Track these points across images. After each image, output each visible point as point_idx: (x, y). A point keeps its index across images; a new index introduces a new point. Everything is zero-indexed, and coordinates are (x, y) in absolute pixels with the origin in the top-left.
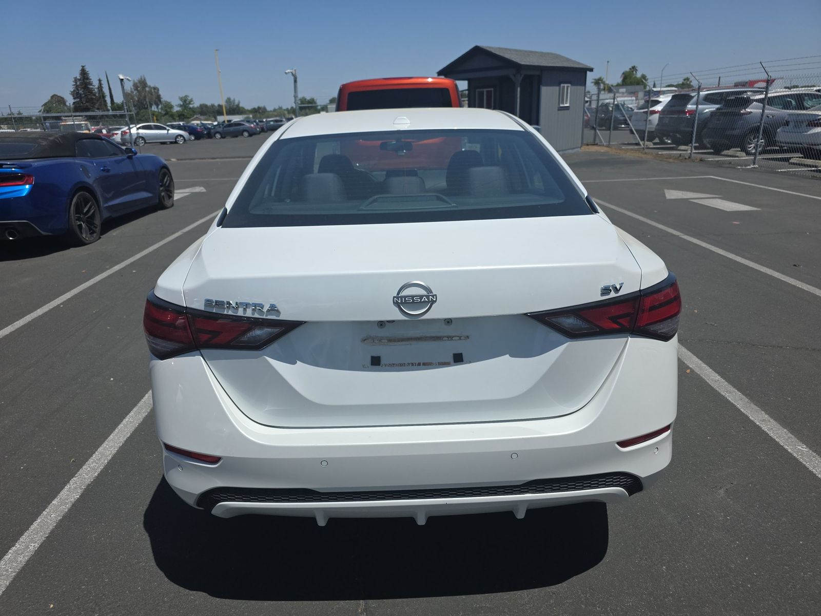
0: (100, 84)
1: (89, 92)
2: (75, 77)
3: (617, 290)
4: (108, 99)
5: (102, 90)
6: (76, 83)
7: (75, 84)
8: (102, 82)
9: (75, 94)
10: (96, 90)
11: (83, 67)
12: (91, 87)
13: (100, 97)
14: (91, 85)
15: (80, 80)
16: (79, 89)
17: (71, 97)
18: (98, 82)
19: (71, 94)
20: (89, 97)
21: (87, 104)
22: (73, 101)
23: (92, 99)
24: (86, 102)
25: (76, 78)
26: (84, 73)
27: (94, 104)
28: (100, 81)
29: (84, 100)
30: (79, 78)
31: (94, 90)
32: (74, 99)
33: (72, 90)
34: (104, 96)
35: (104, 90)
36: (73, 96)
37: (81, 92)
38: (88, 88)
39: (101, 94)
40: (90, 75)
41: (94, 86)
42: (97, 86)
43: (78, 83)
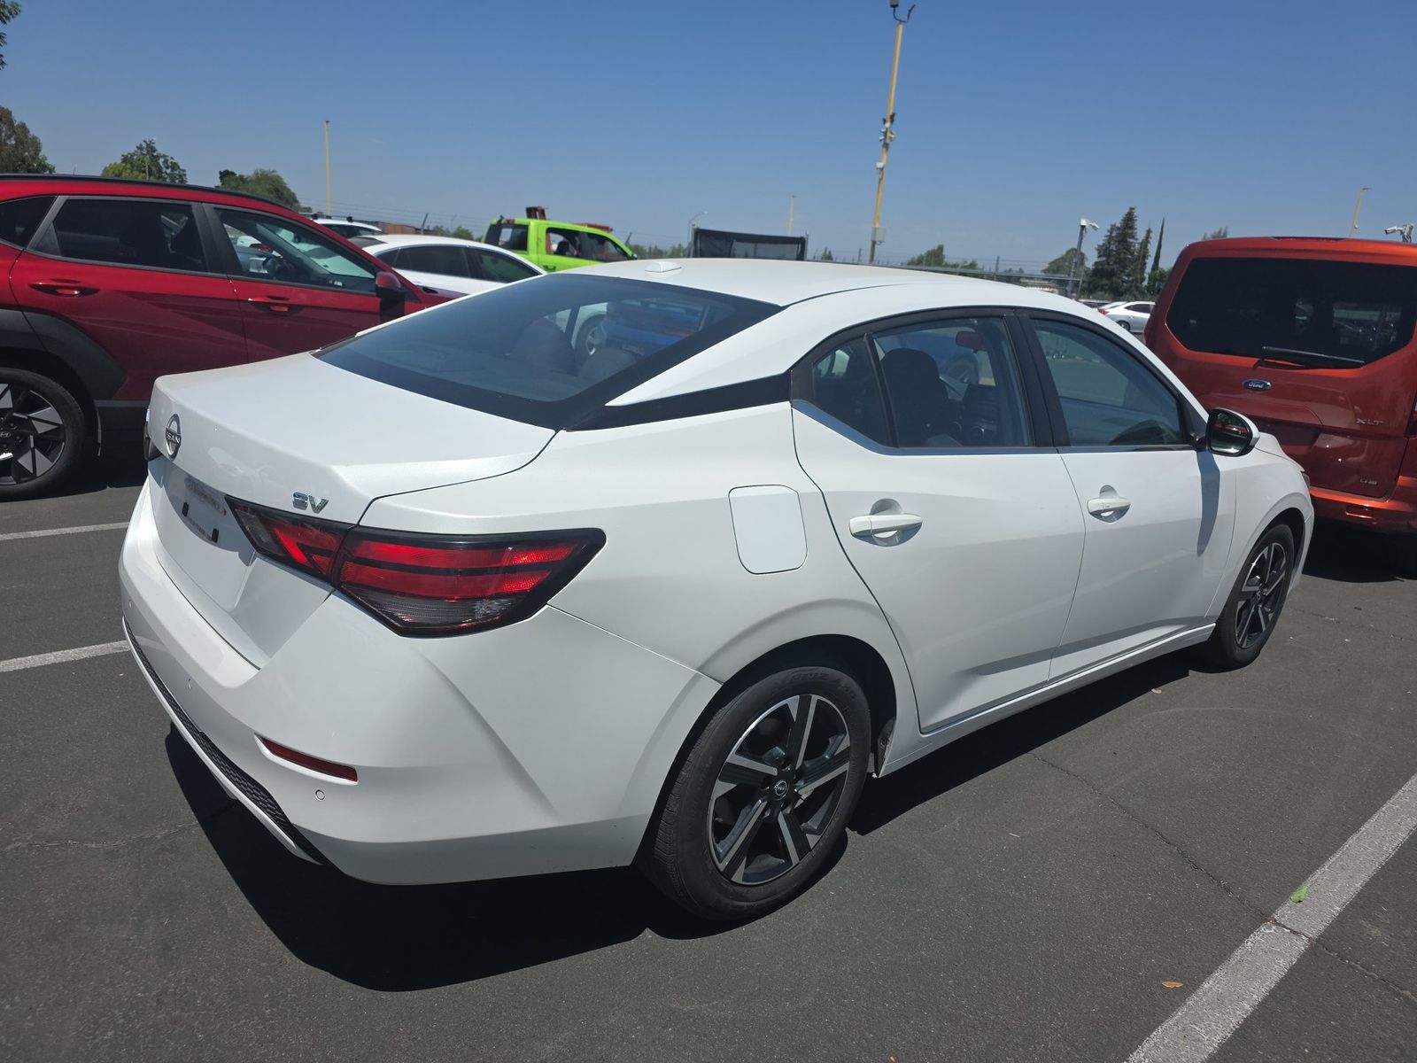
0: (1148, 237)
1: (1125, 248)
2: (1113, 223)
3: (318, 509)
4: (1150, 262)
5: (1146, 246)
6: (1111, 233)
7: (1109, 234)
8: (1151, 235)
9: (1104, 251)
10: (1137, 246)
11: (1131, 209)
12: (1132, 240)
13: (1139, 256)
14: (1133, 237)
15: (1118, 228)
16: (1112, 242)
17: (1096, 254)
18: (1145, 234)
19: (1098, 250)
20: (1122, 255)
21: (1115, 266)
22: (1096, 260)
23: (1125, 259)
24: (1115, 263)
25: (1115, 225)
26: (1129, 220)
27: (1125, 267)
28: (1149, 232)
29: (1112, 260)
30: (1118, 225)
31: (1134, 246)
32: (1099, 257)
33: (1101, 244)
34: (1145, 257)
35: (1149, 246)
36: (1099, 253)
37: (1113, 247)
38: (1127, 241)
39: (1142, 253)
40: (1136, 223)
41: (1136, 239)
42: (1140, 241)
43: (1114, 234)
